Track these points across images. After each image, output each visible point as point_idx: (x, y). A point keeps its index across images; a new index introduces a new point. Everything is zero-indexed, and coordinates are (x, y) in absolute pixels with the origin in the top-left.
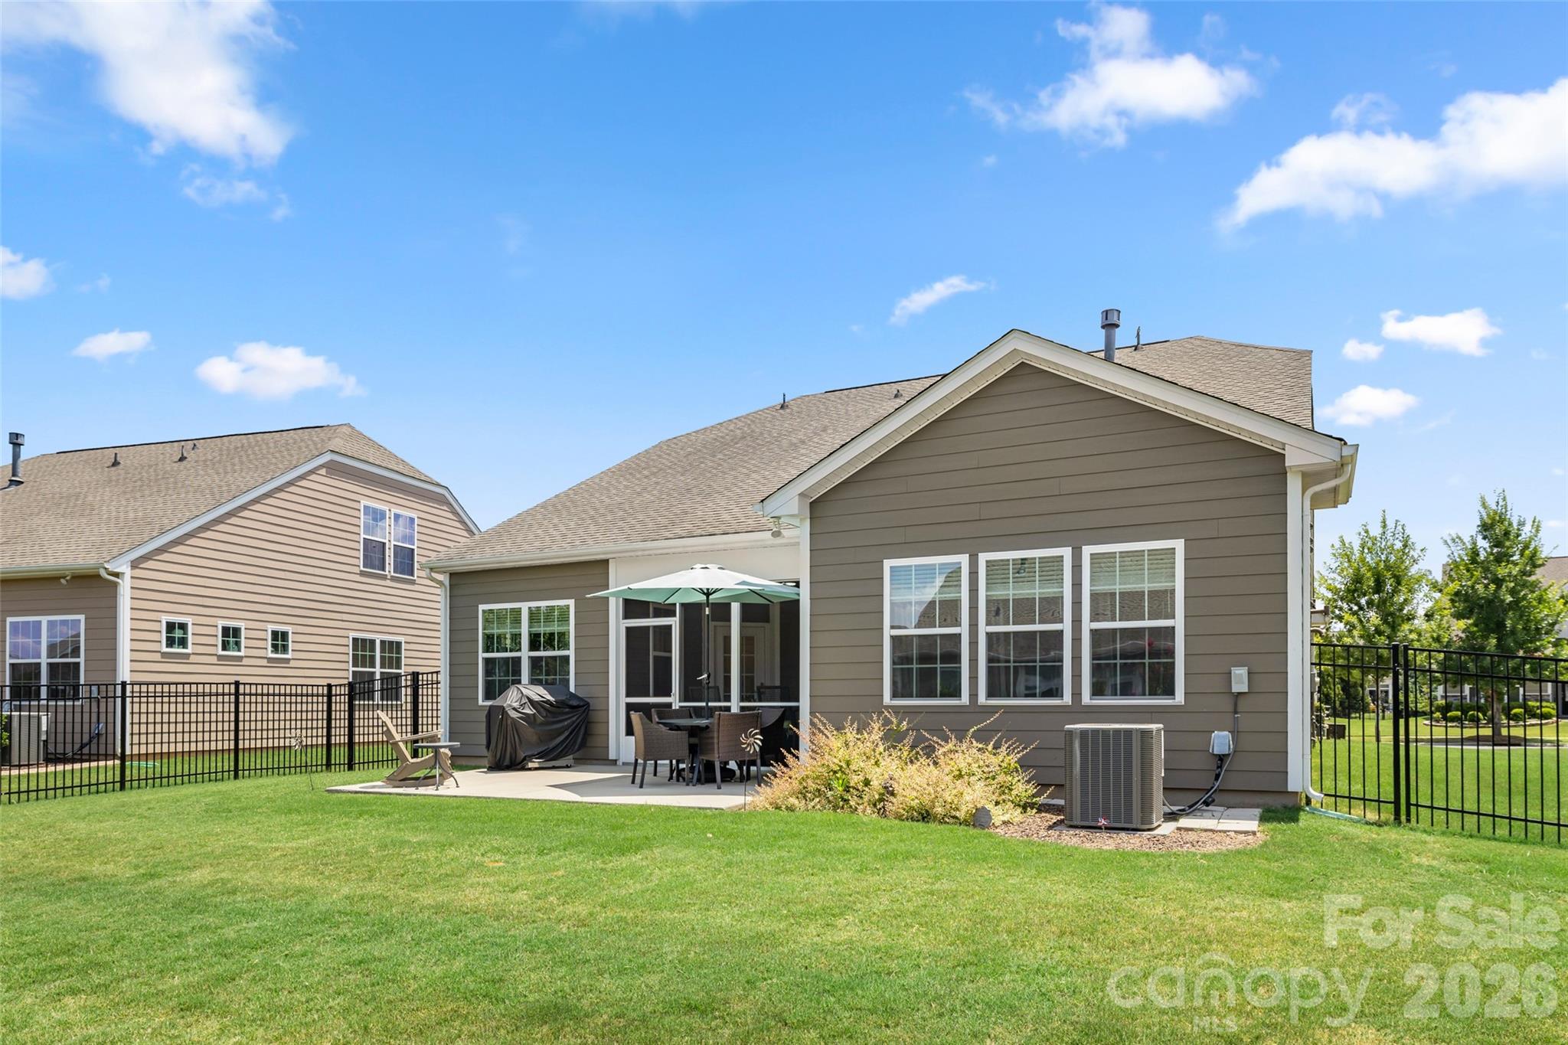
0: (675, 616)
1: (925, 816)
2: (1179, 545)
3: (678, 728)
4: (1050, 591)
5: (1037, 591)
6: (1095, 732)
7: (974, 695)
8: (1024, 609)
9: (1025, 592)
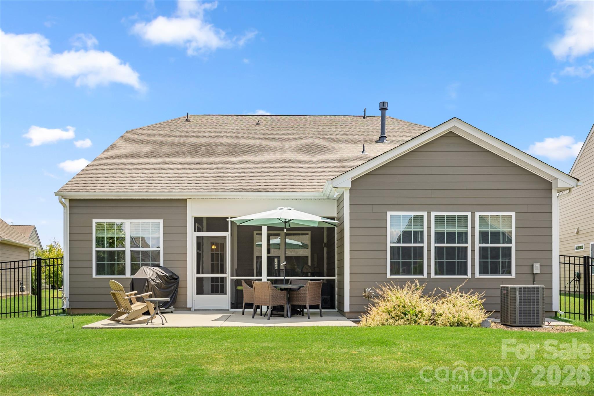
0: (228, 231)
1: (460, 324)
2: (513, 214)
3: (281, 289)
4: (462, 230)
6: (525, 288)
7: (429, 274)
8: (451, 237)
9: (451, 229)
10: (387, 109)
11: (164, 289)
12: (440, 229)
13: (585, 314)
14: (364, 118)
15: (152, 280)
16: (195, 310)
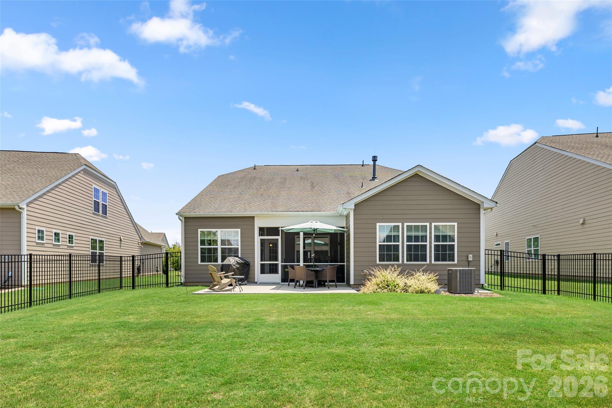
0: (279, 236)
1: (422, 292)
2: (456, 224)
3: (312, 271)
4: (423, 234)
5: (420, 234)
6: (463, 269)
7: (403, 261)
8: (417, 238)
9: (417, 234)
10: (377, 161)
11: (241, 270)
12: (410, 234)
13: (501, 286)
14: (363, 166)
15: (234, 265)
16: (260, 283)
